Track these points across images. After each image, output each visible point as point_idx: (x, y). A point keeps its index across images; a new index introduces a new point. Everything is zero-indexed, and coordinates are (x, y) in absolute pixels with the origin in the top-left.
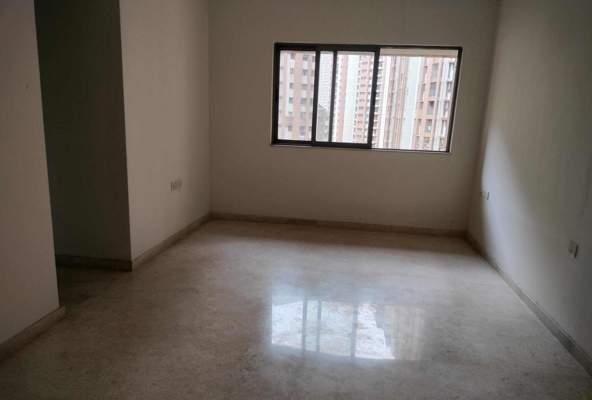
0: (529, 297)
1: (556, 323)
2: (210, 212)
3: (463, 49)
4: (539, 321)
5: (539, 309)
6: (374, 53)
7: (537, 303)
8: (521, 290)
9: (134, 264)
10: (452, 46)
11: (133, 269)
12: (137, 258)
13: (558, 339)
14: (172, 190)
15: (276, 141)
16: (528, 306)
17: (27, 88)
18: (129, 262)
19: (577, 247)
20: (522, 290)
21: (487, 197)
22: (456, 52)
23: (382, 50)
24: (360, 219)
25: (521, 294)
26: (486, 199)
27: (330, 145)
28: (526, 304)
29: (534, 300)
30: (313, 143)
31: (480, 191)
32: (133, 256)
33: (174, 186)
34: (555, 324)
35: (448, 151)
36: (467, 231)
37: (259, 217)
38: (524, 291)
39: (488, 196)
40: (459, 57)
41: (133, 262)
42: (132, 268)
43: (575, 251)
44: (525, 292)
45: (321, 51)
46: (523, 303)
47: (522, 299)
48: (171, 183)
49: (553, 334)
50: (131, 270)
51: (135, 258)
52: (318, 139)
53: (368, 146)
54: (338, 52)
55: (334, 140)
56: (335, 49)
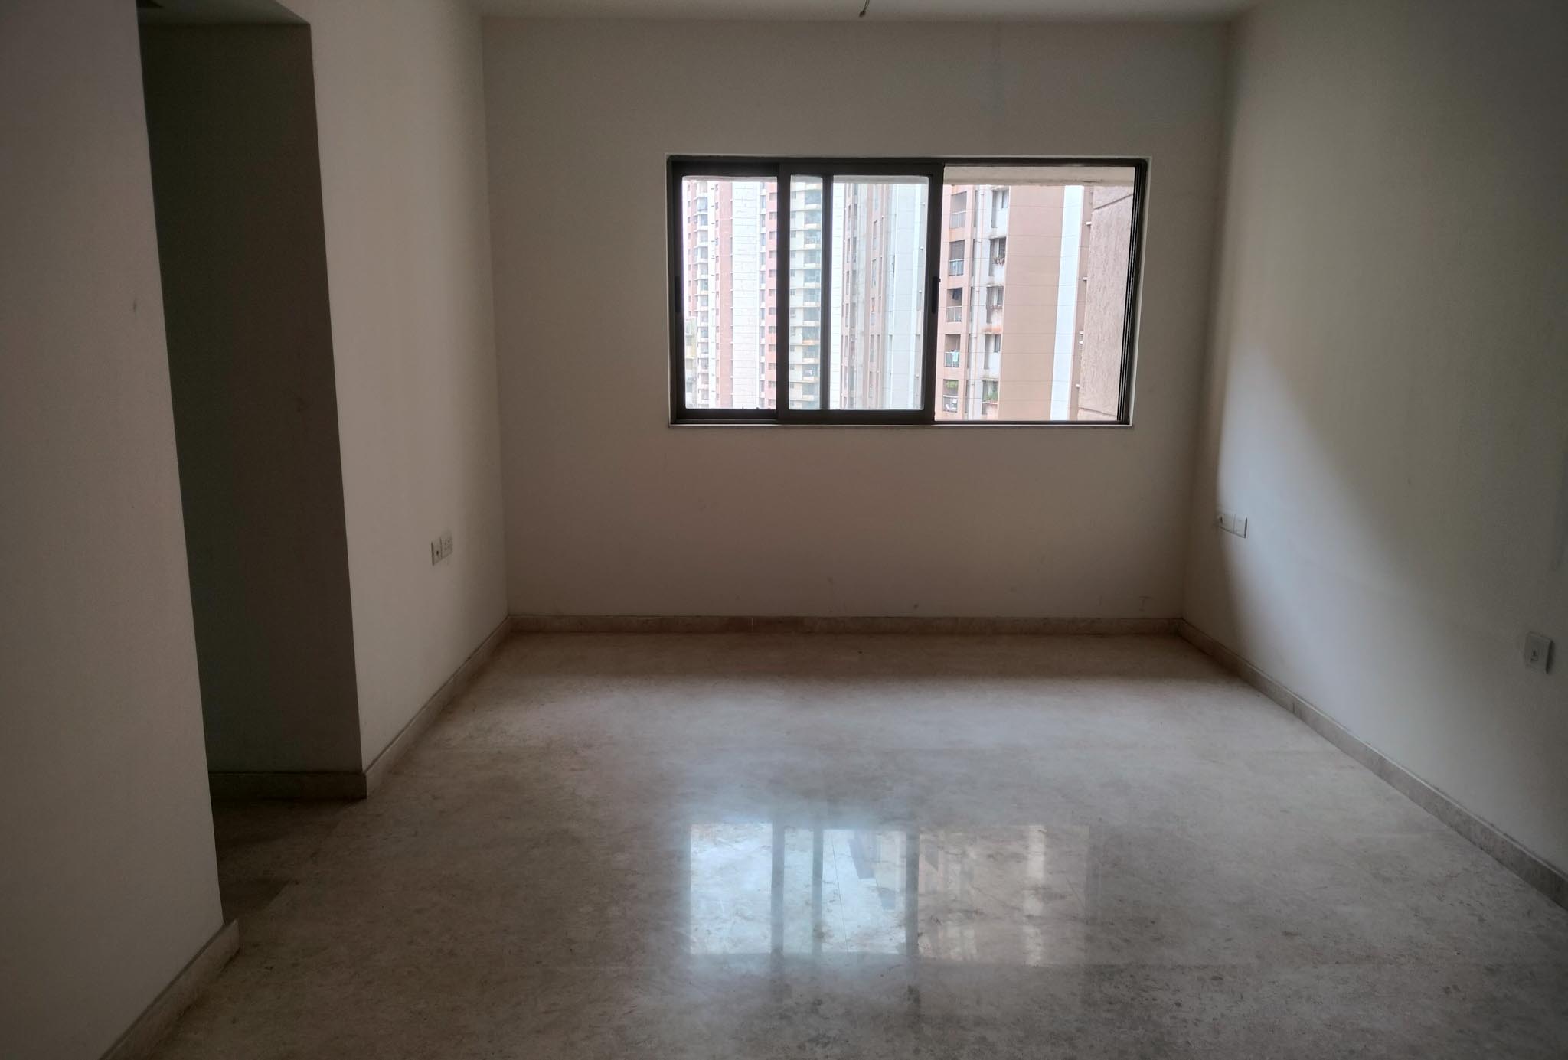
1: (1505, 834)
2: (509, 615)
3: (1150, 164)
4: (1452, 832)
5: (1448, 803)
6: (927, 178)
7: (1437, 789)
8: (1382, 760)
9: (372, 779)
10: (1117, 157)
11: (368, 794)
12: (374, 762)
13: (1519, 875)
14: (433, 563)
15: (681, 414)
16: (1412, 798)
18: (358, 775)
19: (1551, 646)
20: (1387, 758)
21: (1242, 533)
22: (1130, 172)
23: (949, 172)
24: (916, 606)
25: (1385, 771)
26: (1240, 536)
27: (823, 417)
28: (1405, 794)
29: (1427, 782)
30: (782, 415)
31: (1218, 517)
32: (366, 760)
33: (438, 553)
34: (1504, 837)
35: (1123, 418)
36: (1182, 619)
37: (647, 620)
38: (1392, 762)
39: (1246, 527)
40: (1140, 182)
41: (367, 774)
42: (366, 792)
43: (1545, 656)
44: (1396, 765)
45: (792, 177)
46: (1394, 792)
47: (1389, 782)
48: (432, 545)
49: (1501, 862)
50: (363, 797)
51: (370, 763)
52: (795, 405)
53: (923, 417)
54: (834, 176)
55: (835, 404)
56: (827, 169)
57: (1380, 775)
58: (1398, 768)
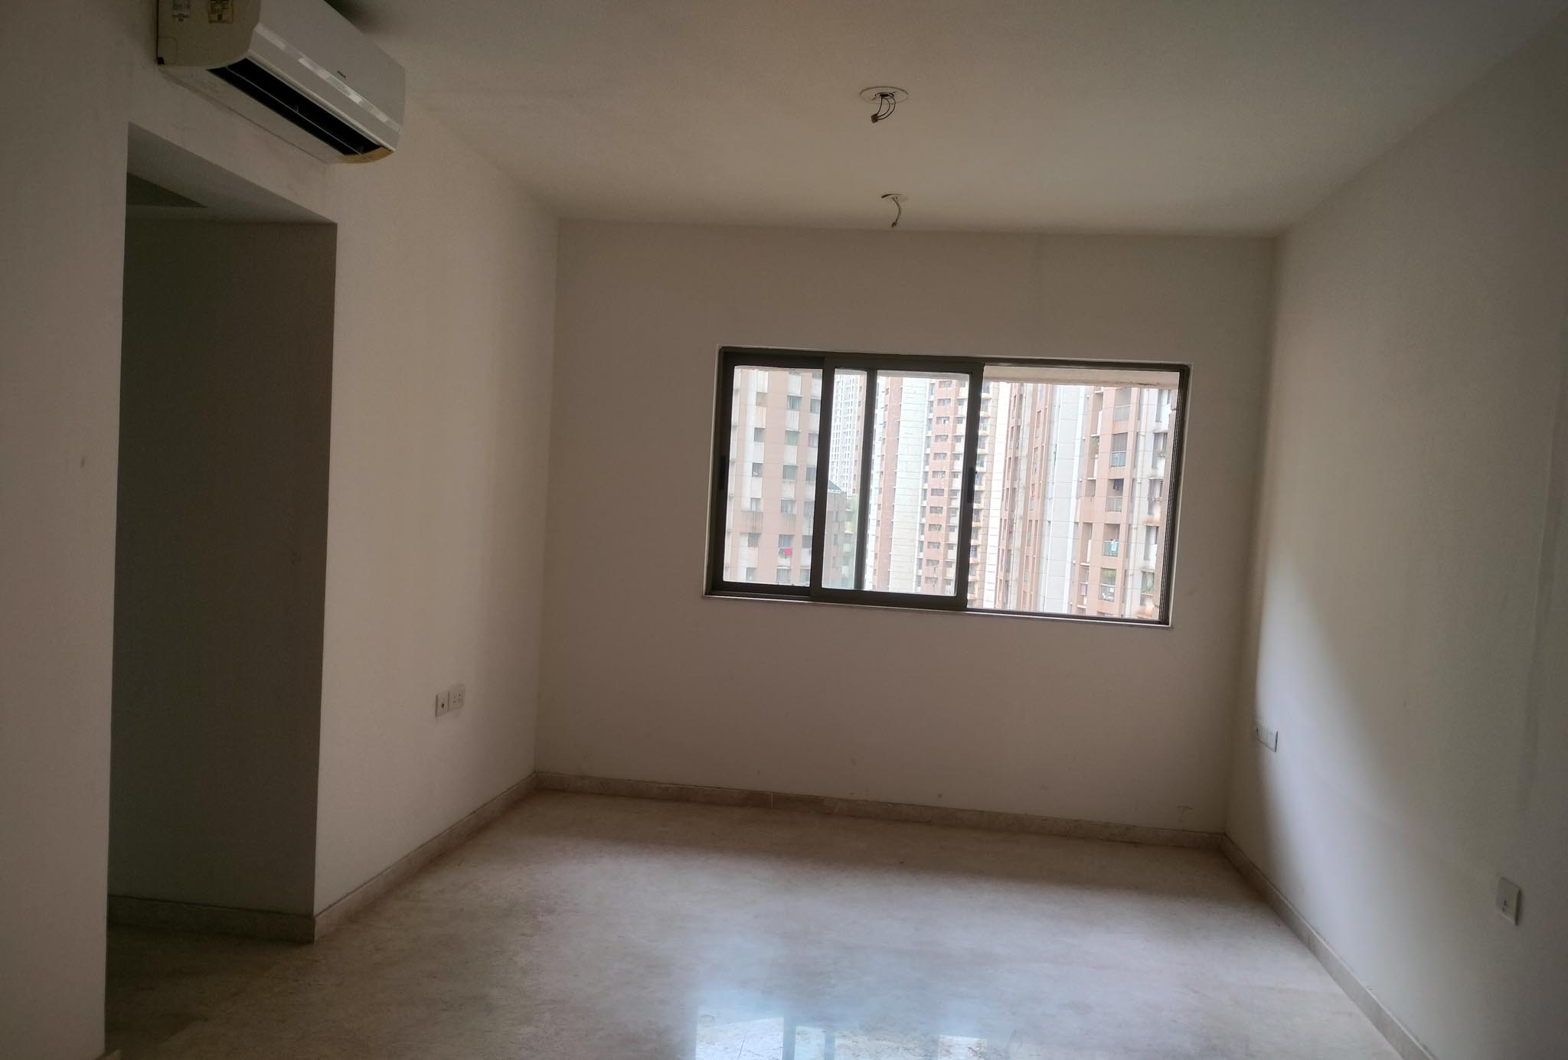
0: (1403, 1028)
2: (534, 772)
3: (1192, 369)
6: (968, 376)
8: (1379, 1009)
9: (321, 924)
10: (1165, 362)
11: (315, 939)
12: (330, 906)
14: (436, 715)
15: (717, 585)
17: (83, 463)
18: (309, 918)
19: (1520, 895)
20: (1384, 1007)
21: (1273, 746)
22: (1175, 377)
23: (988, 370)
24: (940, 796)
25: (1381, 1021)
26: (1271, 749)
27: (857, 597)
28: (1397, 1049)
29: (1417, 1040)
30: (815, 593)
31: (1255, 727)
32: (319, 905)
33: (443, 705)
35: (1164, 620)
36: (1225, 834)
37: (668, 788)
38: (1388, 1013)
39: (1276, 741)
40: (1183, 386)
41: (317, 919)
42: (314, 936)
43: (1516, 905)
44: (1391, 1014)
45: (836, 370)
47: (1385, 1036)
48: (437, 697)
50: (309, 942)
51: (321, 910)
52: (828, 583)
53: (957, 604)
54: (879, 371)
55: (868, 587)
56: (871, 364)
57: (1377, 1026)
58: (1393, 1021)
